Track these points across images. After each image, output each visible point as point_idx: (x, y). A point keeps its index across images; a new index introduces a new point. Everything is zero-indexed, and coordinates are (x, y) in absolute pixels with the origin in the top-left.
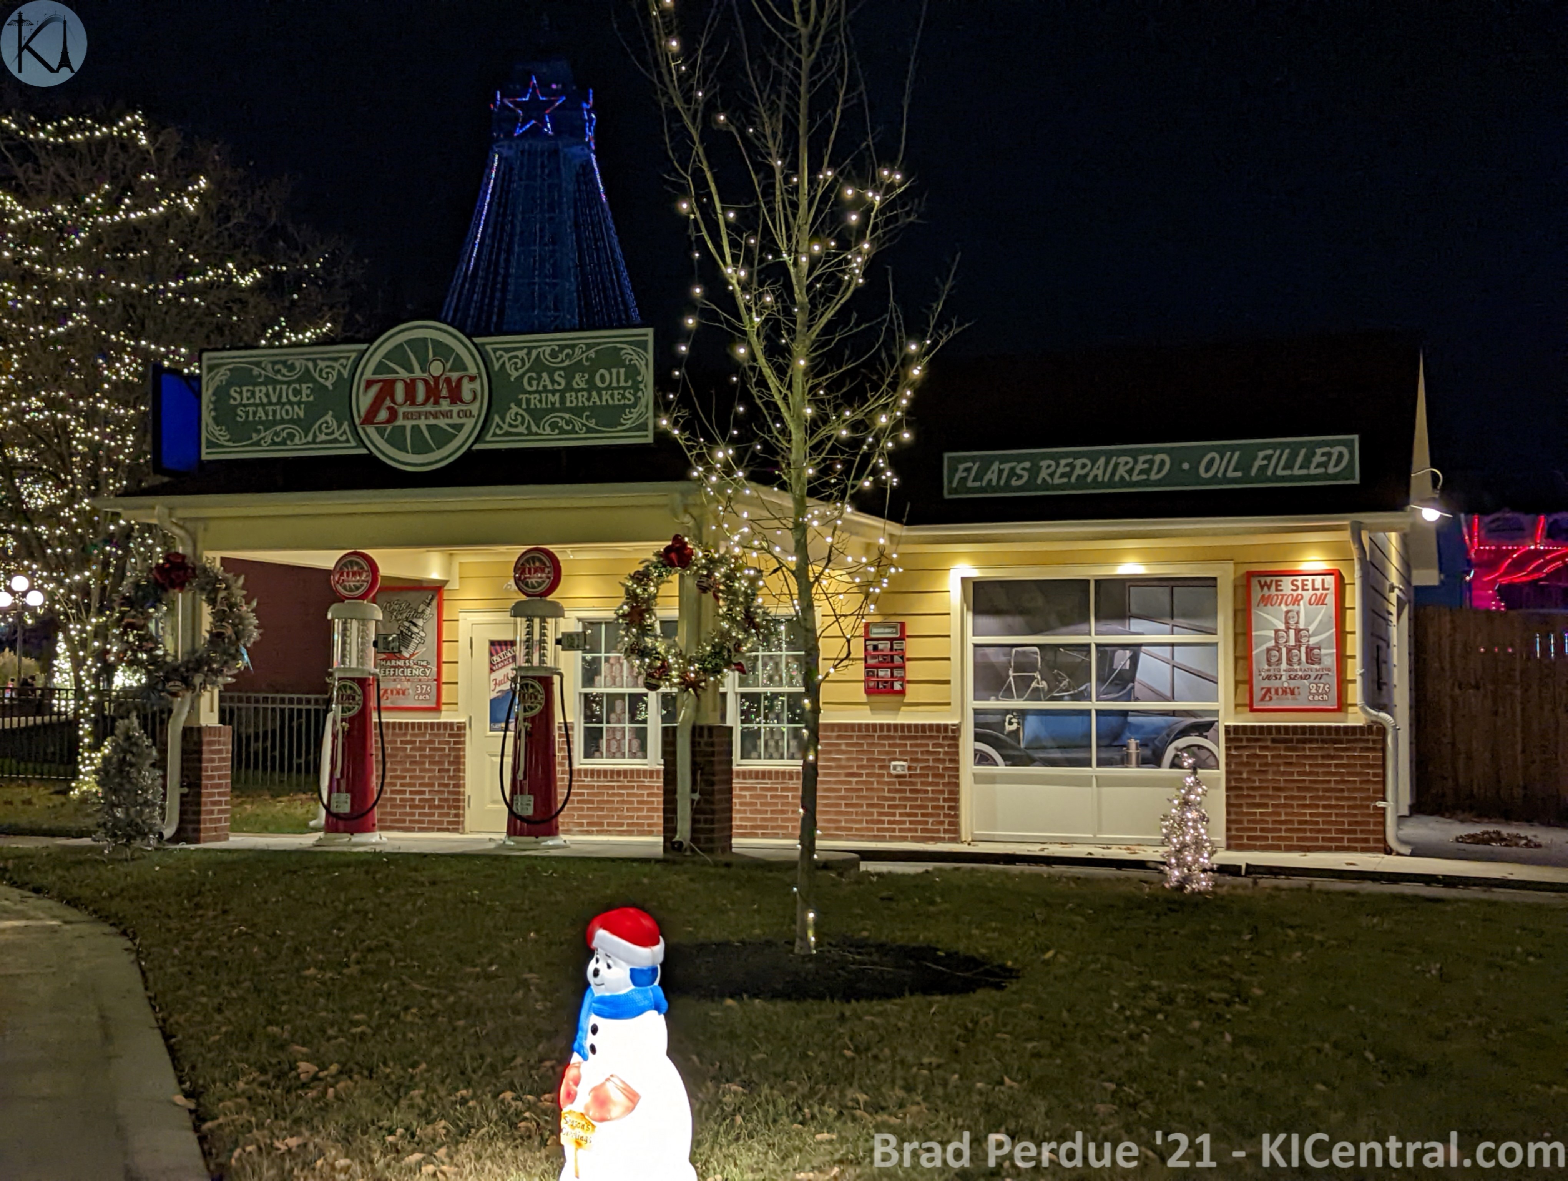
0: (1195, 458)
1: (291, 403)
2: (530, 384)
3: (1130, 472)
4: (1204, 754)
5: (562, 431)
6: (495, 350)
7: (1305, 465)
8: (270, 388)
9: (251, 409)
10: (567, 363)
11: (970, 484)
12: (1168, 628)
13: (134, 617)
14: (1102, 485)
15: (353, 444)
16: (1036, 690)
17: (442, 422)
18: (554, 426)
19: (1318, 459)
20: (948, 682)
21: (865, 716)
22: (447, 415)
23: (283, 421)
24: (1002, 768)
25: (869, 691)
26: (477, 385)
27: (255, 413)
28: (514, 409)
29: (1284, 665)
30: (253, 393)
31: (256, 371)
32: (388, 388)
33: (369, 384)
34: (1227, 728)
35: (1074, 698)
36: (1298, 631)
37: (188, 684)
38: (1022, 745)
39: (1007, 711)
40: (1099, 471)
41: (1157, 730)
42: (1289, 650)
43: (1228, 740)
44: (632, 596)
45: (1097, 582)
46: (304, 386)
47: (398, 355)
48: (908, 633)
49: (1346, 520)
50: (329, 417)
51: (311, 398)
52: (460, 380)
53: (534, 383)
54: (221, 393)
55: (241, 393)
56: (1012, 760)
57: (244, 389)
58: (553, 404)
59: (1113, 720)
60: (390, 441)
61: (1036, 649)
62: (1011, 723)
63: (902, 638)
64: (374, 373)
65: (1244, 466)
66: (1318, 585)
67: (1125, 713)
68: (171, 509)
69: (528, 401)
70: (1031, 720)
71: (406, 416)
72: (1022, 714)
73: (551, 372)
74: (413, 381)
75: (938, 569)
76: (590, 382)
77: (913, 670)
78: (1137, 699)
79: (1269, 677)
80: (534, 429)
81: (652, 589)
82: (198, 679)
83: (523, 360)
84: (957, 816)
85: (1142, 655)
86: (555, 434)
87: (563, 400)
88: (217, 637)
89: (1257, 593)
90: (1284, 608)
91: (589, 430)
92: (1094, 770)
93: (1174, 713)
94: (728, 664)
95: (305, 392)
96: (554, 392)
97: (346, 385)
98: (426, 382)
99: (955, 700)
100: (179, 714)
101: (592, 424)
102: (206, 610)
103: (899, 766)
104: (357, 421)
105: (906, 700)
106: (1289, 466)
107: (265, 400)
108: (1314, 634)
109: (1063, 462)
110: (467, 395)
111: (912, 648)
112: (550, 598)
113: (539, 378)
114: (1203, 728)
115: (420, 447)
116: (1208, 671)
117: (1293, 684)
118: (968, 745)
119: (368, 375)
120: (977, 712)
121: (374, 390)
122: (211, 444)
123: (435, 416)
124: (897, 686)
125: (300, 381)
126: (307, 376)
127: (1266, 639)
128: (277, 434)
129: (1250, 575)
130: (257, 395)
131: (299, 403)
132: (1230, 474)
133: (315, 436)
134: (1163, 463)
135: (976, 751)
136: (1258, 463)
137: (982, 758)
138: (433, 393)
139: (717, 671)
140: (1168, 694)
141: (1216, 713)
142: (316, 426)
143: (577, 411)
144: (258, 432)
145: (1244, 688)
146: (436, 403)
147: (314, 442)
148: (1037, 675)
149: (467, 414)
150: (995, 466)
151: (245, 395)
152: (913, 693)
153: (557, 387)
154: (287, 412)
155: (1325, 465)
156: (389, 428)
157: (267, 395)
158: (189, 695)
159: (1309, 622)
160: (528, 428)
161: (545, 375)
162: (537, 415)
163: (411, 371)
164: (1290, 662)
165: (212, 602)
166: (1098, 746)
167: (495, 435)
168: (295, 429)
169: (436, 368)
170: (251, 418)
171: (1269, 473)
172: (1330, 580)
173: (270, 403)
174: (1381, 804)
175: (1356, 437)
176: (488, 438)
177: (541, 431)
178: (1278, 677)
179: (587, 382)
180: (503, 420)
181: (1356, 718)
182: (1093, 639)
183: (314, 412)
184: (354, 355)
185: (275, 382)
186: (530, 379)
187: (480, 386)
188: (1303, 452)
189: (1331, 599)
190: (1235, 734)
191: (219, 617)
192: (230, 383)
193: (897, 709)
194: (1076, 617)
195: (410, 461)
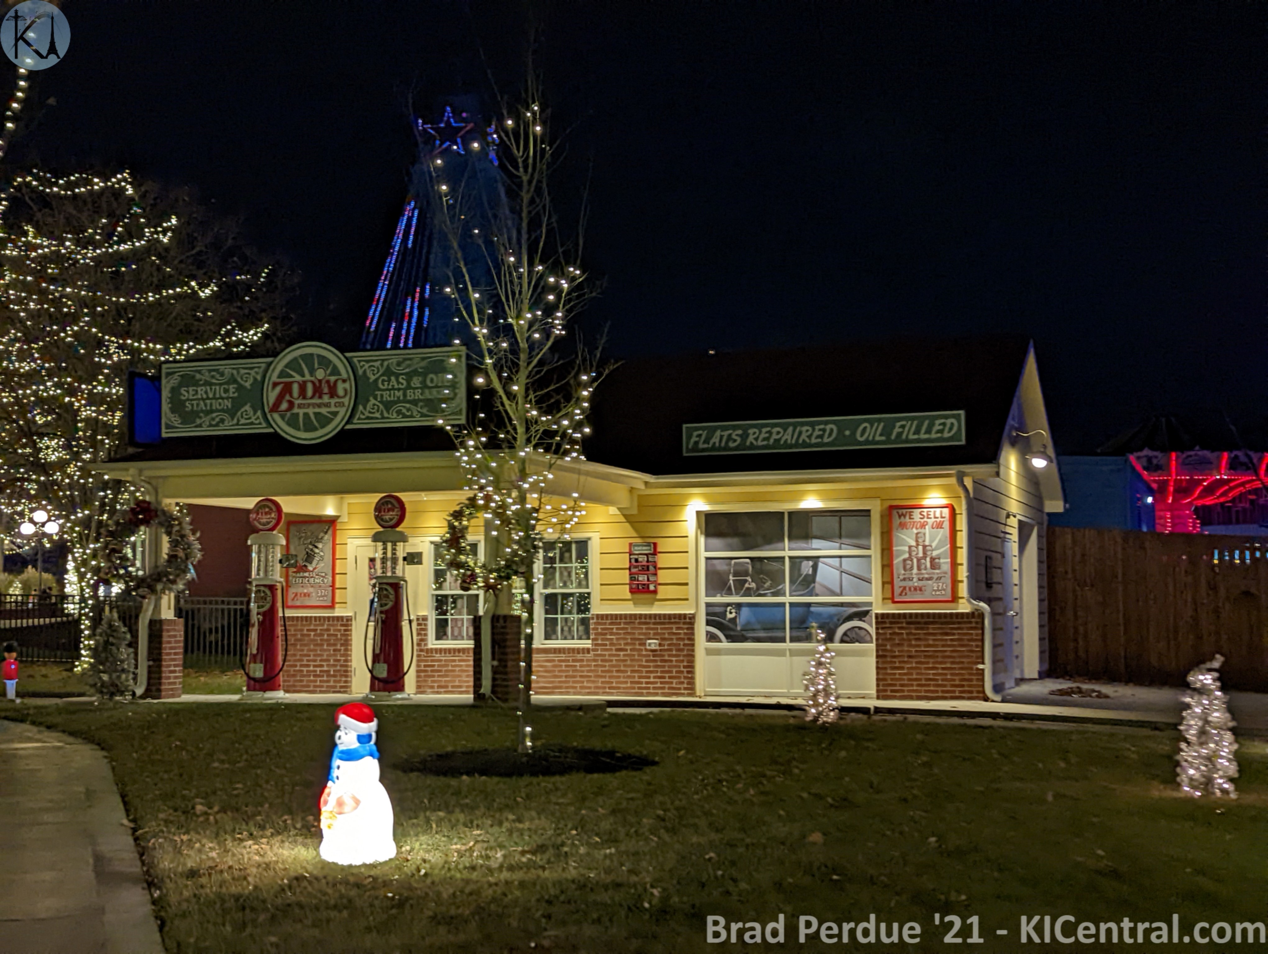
0: (854, 427)
1: (222, 398)
2: (383, 385)
3: (809, 437)
4: (862, 633)
5: (405, 416)
6: (359, 361)
7: (928, 431)
8: (208, 388)
9: (195, 402)
10: (407, 370)
11: (701, 446)
12: (837, 545)
13: (116, 544)
14: (791, 446)
15: (264, 425)
16: (748, 589)
17: (324, 411)
18: (399, 412)
19: (937, 427)
20: (686, 584)
21: (629, 609)
22: (327, 405)
23: (217, 411)
24: (725, 644)
25: (632, 591)
26: (347, 385)
27: (198, 405)
28: (372, 401)
29: (915, 571)
30: (197, 391)
31: (198, 376)
32: (287, 388)
33: (275, 385)
34: (877, 615)
35: (775, 594)
36: (924, 547)
37: (153, 590)
38: (739, 628)
39: (729, 605)
40: (788, 437)
41: (831, 617)
42: (919, 560)
43: (877, 623)
44: (451, 527)
45: (791, 514)
46: (231, 386)
47: (293, 365)
48: (659, 550)
49: (953, 470)
50: (247, 407)
51: (236, 395)
52: (336, 381)
53: (386, 383)
54: (175, 391)
55: (188, 392)
56: (732, 638)
57: (191, 389)
58: (399, 398)
59: (801, 610)
60: (289, 424)
61: (748, 560)
62: (731, 613)
63: (655, 553)
64: (279, 377)
65: (886, 432)
66: (938, 515)
67: (809, 605)
68: (141, 471)
69: (382, 396)
70: (745, 611)
71: (300, 406)
72: (739, 606)
73: (397, 376)
74: (305, 382)
75: (678, 505)
76: (424, 382)
77: (663, 576)
78: (817, 595)
79: (904, 579)
80: (386, 415)
81: (465, 523)
82: (159, 587)
83: (378, 368)
84: (693, 678)
85: (820, 565)
86: (400, 418)
87: (405, 395)
88: (172, 558)
89: (896, 521)
90: (915, 531)
91: (423, 415)
92: (788, 645)
93: (842, 605)
94: (516, 573)
95: (232, 390)
96: (399, 390)
97: (259, 385)
98: (313, 382)
99: (692, 597)
100: (147, 610)
101: (425, 411)
102: (165, 539)
103: (653, 643)
104: (267, 410)
105: (659, 596)
106: (917, 432)
107: (205, 396)
108: (937, 548)
109: (764, 430)
110: (341, 392)
111: (662, 560)
112: (398, 529)
113: (389, 380)
114: (862, 615)
116: (865, 575)
117: (921, 583)
118: (701, 628)
119: (274, 378)
120: (708, 605)
121: (278, 389)
122: (168, 427)
123: (319, 406)
124: (652, 587)
125: (228, 383)
126: (233, 380)
127: (903, 552)
128: (213, 419)
129: (891, 507)
130: (199, 392)
131: (227, 398)
132: (878, 438)
133: (238, 420)
134: (832, 430)
135: (708, 633)
136: (897, 430)
137: (711, 637)
138: (318, 392)
139: (508, 578)
140: (838, 590)
141: (870, 604)
142: (239, 413)
143: (415, 402)
144: (200, 418)
145: (888, 587)
146: (320, 397)
147: (237, 424)
148: (749, 579)
149: (342, 405)
150: (718, 433)
151: (191, 392)
152: (663, 592)
153: (400, 386)
154: (220, 404)
155: (941, 431)
156: (288, 414)
157: (206, 392)
158: (153, 598)
159: (932, 541)
160: (382, 414)
161: (393, 378)
162: (388, 405)
163: (303, 376)
164: (919, 568)
165: (169, 534)
166: (791, 628)
167: (359, 419)
168: (226, 416)
169: (320, 374)
170: (195, 408)
171: (904, 436)
172: (946, 511)
173: (208, 398)
174: (981, 666)
175: (962, 412)
176: (355, 421)
177: (390, 416)
178: (911, 579)
179: (421, 383)
180: (365, 408)
181: (964, 607)
182: (787, 553)
183: (237, 404)
184: (263, 365)
185: (211, 384)
186: (383, 381)
187: (350, 386)
188: (926, 423)
189: (946, 525)
190: (882, 619)
191: (174, 544)
192: (180, 385)
193: (651, 603)
194: (775, 538)
195: (302, 437)
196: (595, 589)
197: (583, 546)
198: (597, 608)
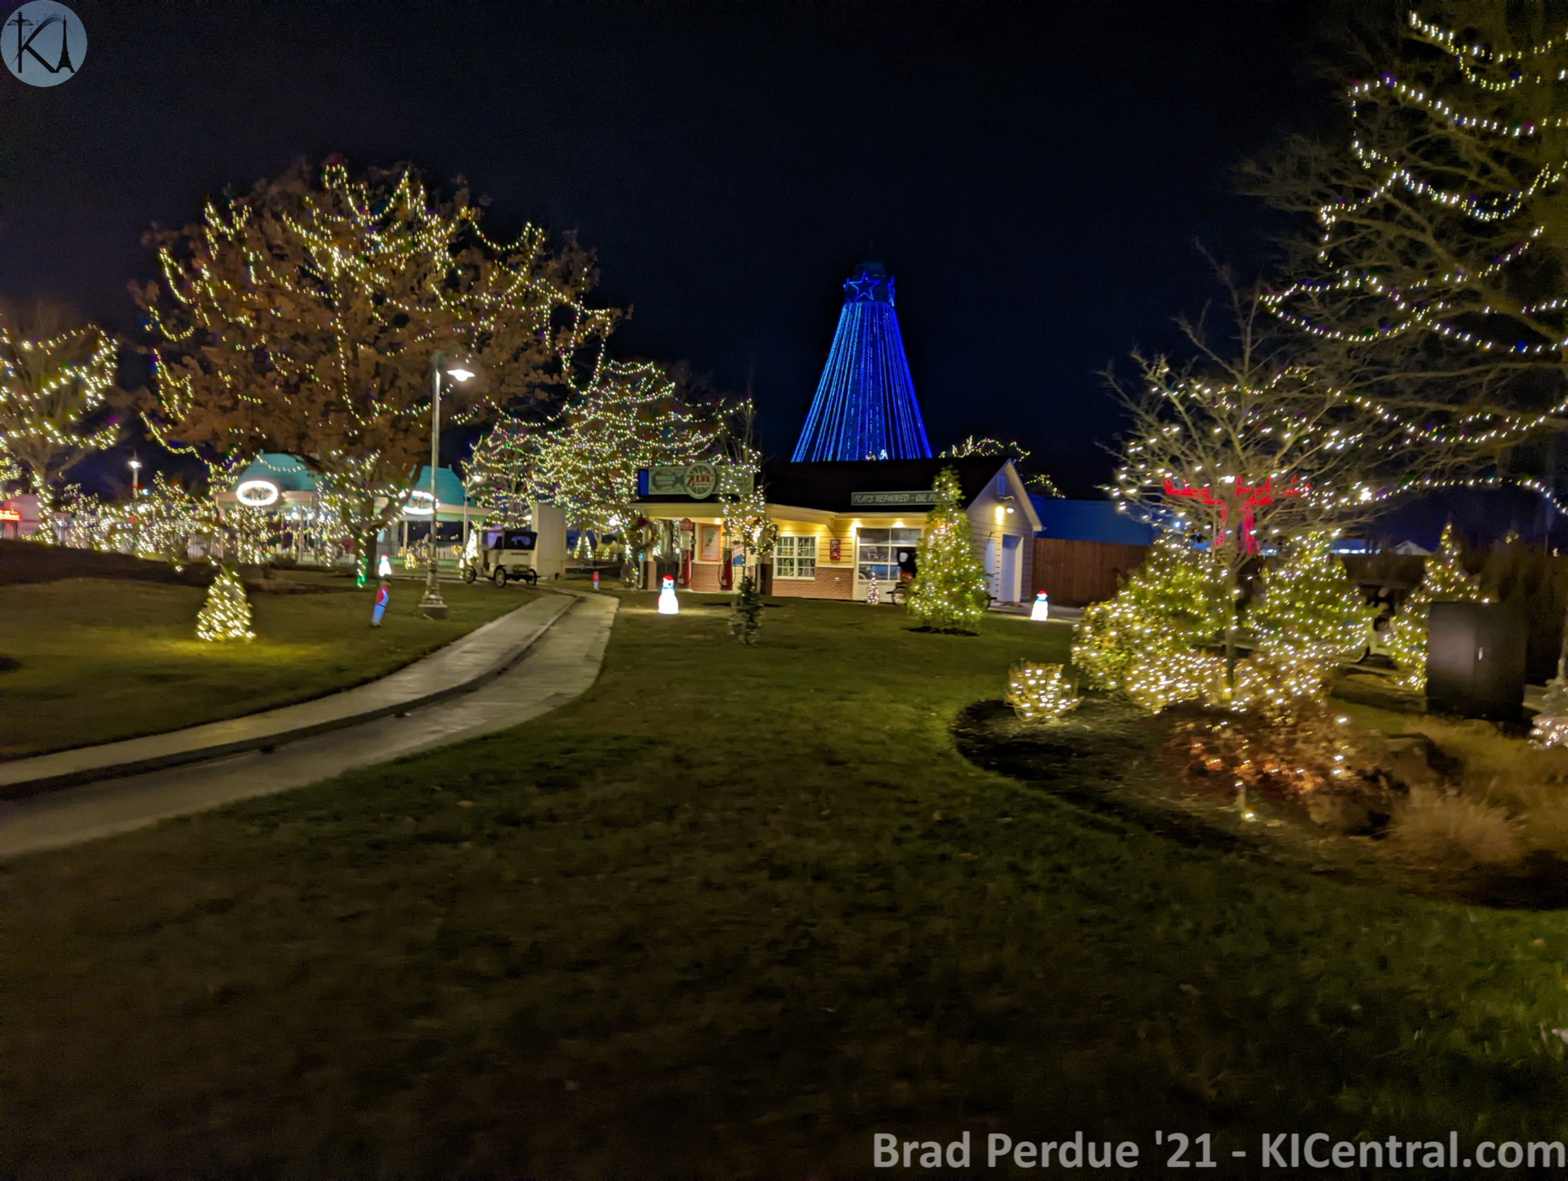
0: (915, 495)
1: (670, 481)
3: (900, 499)
6: (718, 469)
9: (661, 482)
11: (858, 502)
14: (893, 503)
15: (684, 491)
16: (875, 559)
17: (704, 487)
20: (852, 556)
21: (830, 565)
22: (705, 485)
23: (668, 485)
25: (831, 558)
26: (713, 478)
31: (662, 472)
32: (692, 478)
35: (885, 561)
40: (891, 499)
45: (891, 529)
46: (673, 476)
47: (695, 470)
48: (841, 542)
50: (678, 484)
52: (709, 477)
54: (654, 478)
59: (894, 568)
60: (692, 491)
61: (875, 548)
63: (840, 544)
64: (690, 474)
65: (927, 498)
68: (642, 507)
71: (696, 485)
74: (699, 476)
75: (850, 524)
77: (843, 553)
82: (648, 549)
84: (852, 591)
88: (653, 539)
92: (889, 582)
95: (673, 478)
97: (683, 477)
98: (701, 476)
99: (853, 561)
102: (650, 532)
103: (837, 578)
104: (685, 486)
105: (840, 561)
109: (882, 496)
110: (710, 480)
111: (843, 547)
115: (700, 493)
118: (856, 574)
121: (689, 478)
122: (651, 491)
123: (703, 485)
124: (838, 557)
126: (674, 474)
128: (667, 488)
130: (662, 479)
131: (672, 481)
132: (924, 500)
133: (675, 489)
134: (908, 497)
136: (930, 498)
137: (861, 578)
138: (703, 479)
142: (676, 487)
144: (662, 487)
146: (703, 482)
147: (675, 491)
148: (876, 555)
149: (711, 485)
150: (864, 497)
151: (659, 479)
152: (842, 559)
154: (669, 483)
156: (693, 488)
165: (651, 530)
166: (890, 575)
167: (717, 490)
168: (671, 487)
169: (704, 473)
170: (661, 484)
173: (665, 481)
176: (715, 491)
180: (719, 487)
182: (890, 545)
183: (675, 483)
191: (653, 534)
192: (656, 475)
193: (837, 563)
194: (886, 539)
195: (697, 496)
196: (817, 557)
197: (813, 539)
198: (817, 565)
